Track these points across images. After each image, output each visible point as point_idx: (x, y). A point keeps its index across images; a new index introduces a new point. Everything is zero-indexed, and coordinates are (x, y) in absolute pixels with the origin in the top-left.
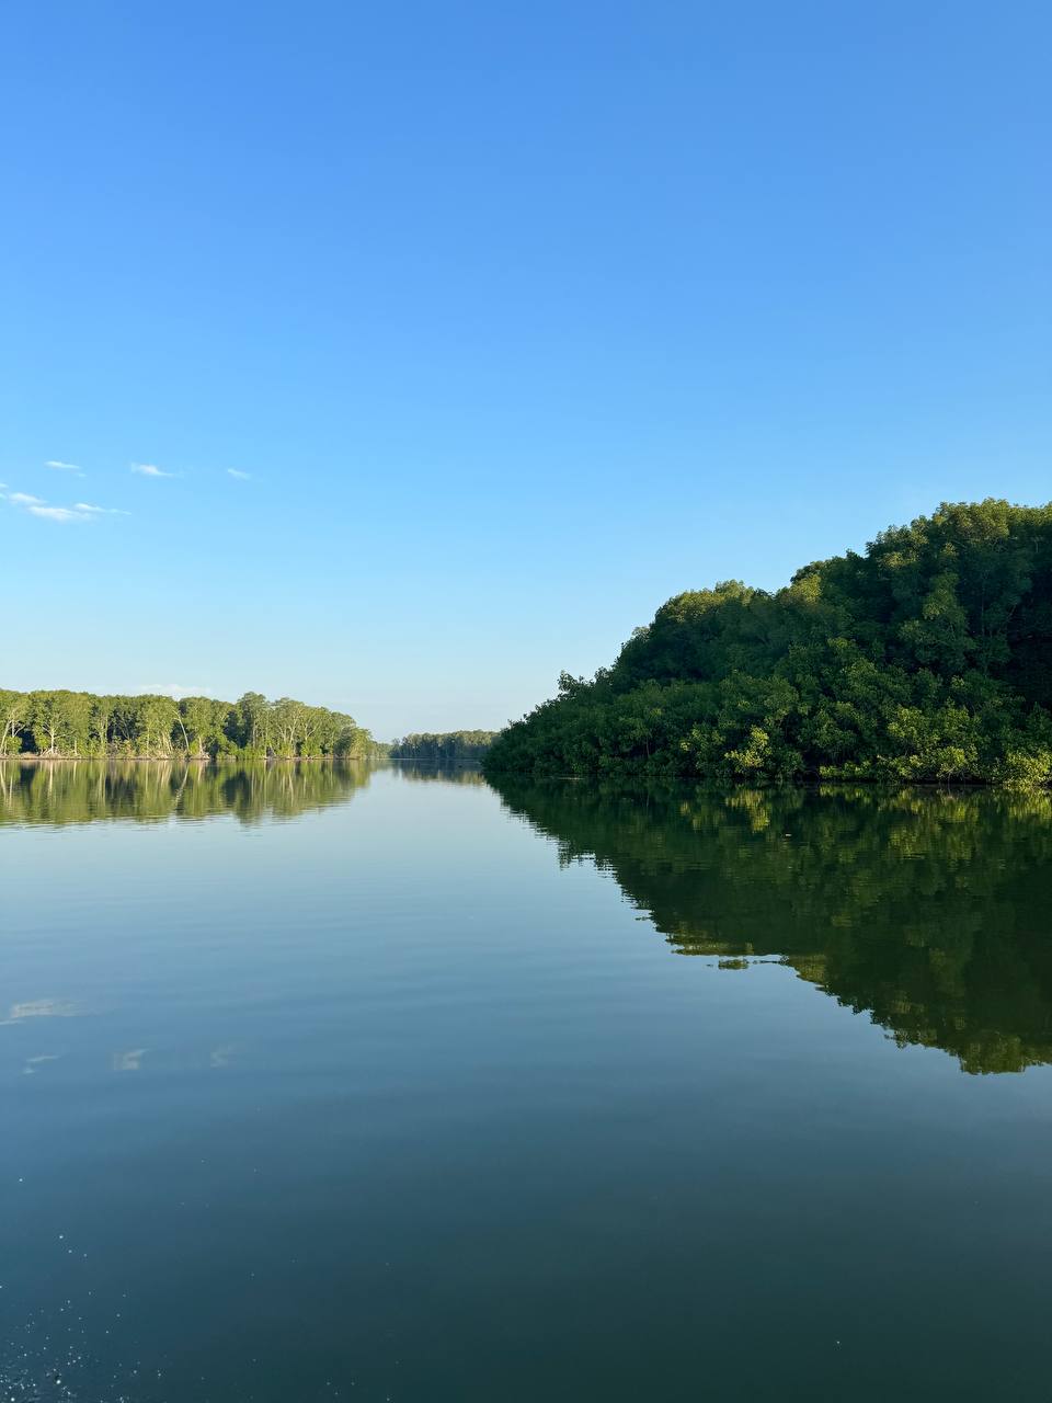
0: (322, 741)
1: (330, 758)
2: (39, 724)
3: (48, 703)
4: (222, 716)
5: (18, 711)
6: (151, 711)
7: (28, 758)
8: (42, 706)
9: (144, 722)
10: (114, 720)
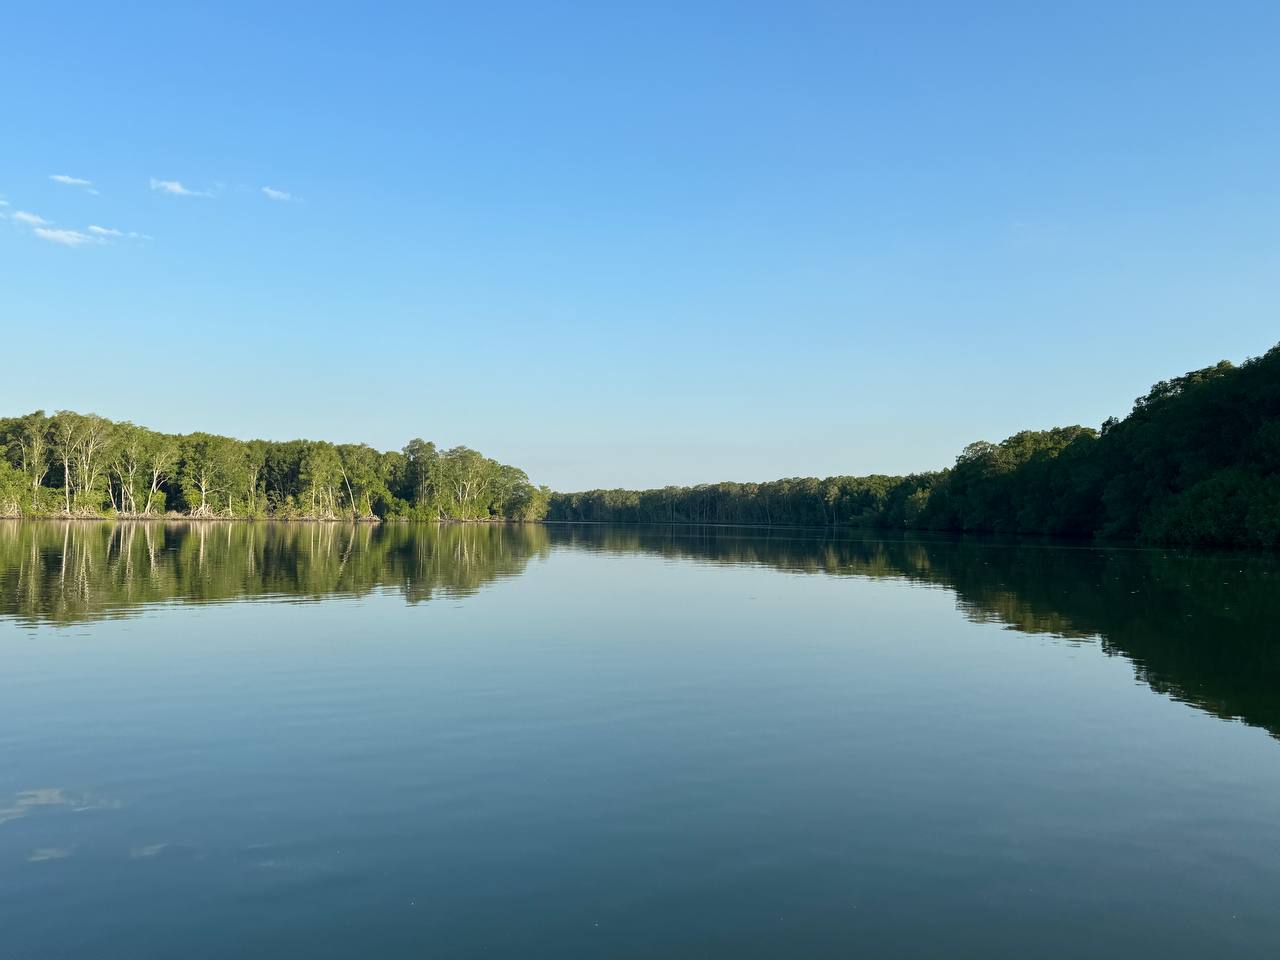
0: (491, 499)
1: (500, 521)
2: (188, 474)
3: (201, 448)
4: (386, 468)
5: (170, 457)
6: (318, 460)
7: (175, 519)
8: (191, 452)
9: (309, 474)
10: (265, 471)
